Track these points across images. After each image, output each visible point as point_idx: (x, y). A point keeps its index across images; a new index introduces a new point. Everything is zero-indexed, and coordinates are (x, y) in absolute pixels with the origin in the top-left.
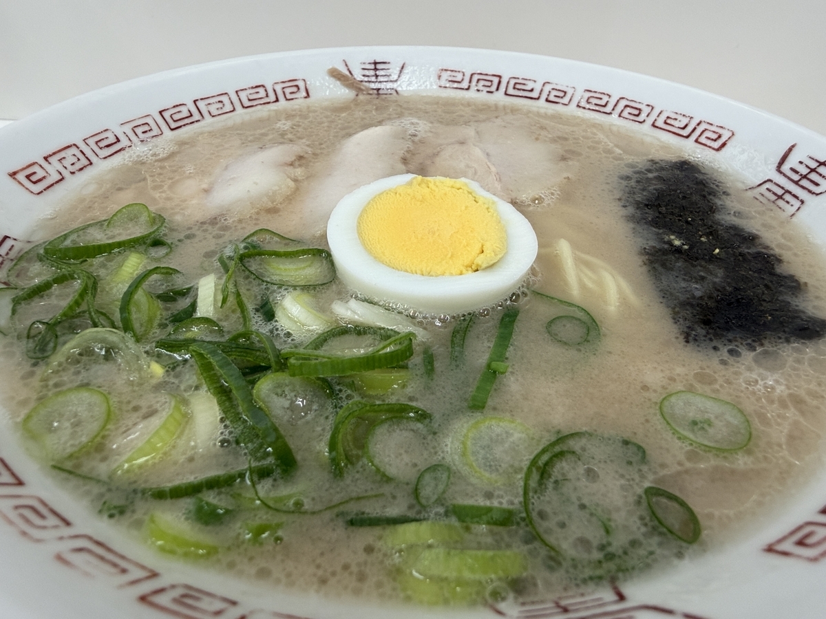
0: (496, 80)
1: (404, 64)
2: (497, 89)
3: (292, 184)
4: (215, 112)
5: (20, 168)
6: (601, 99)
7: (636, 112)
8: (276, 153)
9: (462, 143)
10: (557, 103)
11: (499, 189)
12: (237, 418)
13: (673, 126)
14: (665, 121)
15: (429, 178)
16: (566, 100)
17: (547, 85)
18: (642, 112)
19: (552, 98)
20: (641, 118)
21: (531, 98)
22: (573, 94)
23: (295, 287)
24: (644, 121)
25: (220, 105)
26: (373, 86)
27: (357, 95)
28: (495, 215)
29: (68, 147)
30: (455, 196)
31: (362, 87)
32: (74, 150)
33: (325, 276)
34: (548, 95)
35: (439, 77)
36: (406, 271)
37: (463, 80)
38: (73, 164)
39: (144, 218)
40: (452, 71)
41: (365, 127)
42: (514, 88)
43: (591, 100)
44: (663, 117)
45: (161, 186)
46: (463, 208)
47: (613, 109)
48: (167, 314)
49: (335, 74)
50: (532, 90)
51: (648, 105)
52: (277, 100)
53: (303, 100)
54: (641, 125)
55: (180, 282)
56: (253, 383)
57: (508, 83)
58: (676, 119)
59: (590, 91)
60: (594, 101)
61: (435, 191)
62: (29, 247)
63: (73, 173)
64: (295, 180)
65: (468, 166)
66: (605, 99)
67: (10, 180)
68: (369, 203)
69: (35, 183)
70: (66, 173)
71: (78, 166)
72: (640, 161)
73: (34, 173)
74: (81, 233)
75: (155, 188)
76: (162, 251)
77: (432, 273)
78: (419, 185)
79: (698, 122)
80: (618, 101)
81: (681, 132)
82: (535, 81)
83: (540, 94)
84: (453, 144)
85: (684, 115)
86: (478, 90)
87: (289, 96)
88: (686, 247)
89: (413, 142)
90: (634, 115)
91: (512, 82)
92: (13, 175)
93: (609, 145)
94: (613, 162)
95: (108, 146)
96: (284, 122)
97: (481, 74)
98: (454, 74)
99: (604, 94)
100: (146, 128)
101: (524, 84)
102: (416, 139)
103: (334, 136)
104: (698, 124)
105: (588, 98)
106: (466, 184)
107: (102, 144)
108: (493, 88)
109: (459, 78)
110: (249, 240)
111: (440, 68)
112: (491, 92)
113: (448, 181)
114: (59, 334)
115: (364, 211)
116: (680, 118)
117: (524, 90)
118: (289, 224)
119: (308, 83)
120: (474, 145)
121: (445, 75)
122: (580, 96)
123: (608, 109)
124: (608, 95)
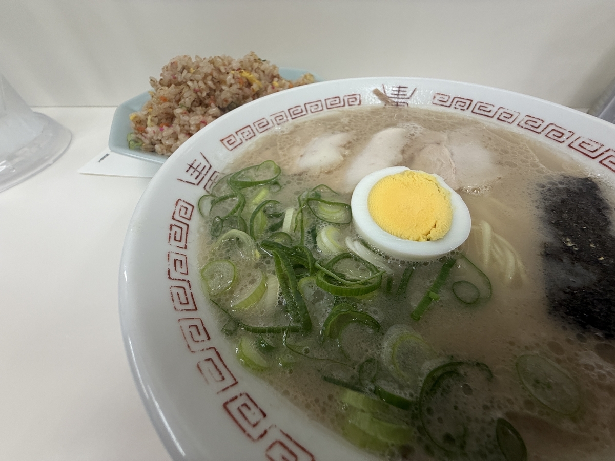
0: (468, 102)
1: (416, 88)
2: (468, 108)
3: (342, 158)
4: (313, 110)
5: (225, 137)
6: (536, 122)
7: (559, 135)
8: (339, 138)
9: (438, 144)
10: (504, 121)
11: (454, 179)
12: (288, 295)
13: (585, 149)
14: (580, 144)
15: (415, 171)
16: (511, 120)
17: (501, 109)
18: (563, 136)
19: (502, 118)
20: (561, 140)
21: (488, 116)
22: (517, 117)
23: (330, 223)
24: (564, 141)
25: (316, 107)
26: (396, 100)
27: (385, 105)
28: (448, 202)
29: (247, 127)
30: (427, 185)
31: (389, 101)
32: (248, 129)
33: (346, 219)
34: (500, 116)
35: (434, 97)
36: (388, 232)
37: (448, 101)
38: (247, 135)
39: (273, 168)
40: (443, 95)
41: (387, 126)
42: (479, 109)
43: (529, 123)
44: (579, 141)
45: (283, 148)
46: (430, 195)
47: (543, 131)
48: (269, 225)
49: (377, 92)
50: (490, 111)
51: (570, 132)
52: (344, 105)
53: (357, 106)
54: (560, 144)
55: (279, 208)
56: (299, 278)
57: (476, 105)
58: (589, 144)
59: (530, 116)
60: (530, 123)
61: (416, 181)
62: (223, 176)
63: (246, 140)
64: (344, 156)
65: (439, 160)
66: (539, 122)
67: (220, 143)
68: (377, 183)
69: (230, 145)
70: (244, 140)
71: (249, 136)
72: (556, 175)
73: (231, 140)
74: (246, 171)
75: (281, 149)
76: (276, 188)
77: (402, 236)
78: (408, 175)
79: (607, 149)
80: (548, 125)
81: (590, 154)
82: (494, 106)
83: (495, 114)
84: (432, 143)
85: (597, 143)
86: (455, 108)
87: (351, 103)
88: (576, 249)
89: (411, 139)
90: (558, 137)
91: (479, 105)
92: (222, 141)
93: (535, 161)
94: (535, 174)
95: (263, 126)
96: (345, 118)
97: (460, 98)
98: (444, 97)
99: (540, 119)
100: (281, 118)
101: (486, 107)
102: (413, 138)
103: (370, 129)
104: (607, 151)
105: (527, 121)
106: (435, 179)
107: (261, 126)
108: (465, 108)
109: (446, 99)
110: (316, 190)
111: (436, 92)
112: (464, 110)
113: (426, 175)
114: (224, 225)
115: (374, 187)
116: (592, 143)
117: (484, 111)
118: (335, 183)
119: (361, 96)
120: (445, 146)
121: (438, 97)
122: (522, 118)
123: (539, 130)
124: (542, 120)
